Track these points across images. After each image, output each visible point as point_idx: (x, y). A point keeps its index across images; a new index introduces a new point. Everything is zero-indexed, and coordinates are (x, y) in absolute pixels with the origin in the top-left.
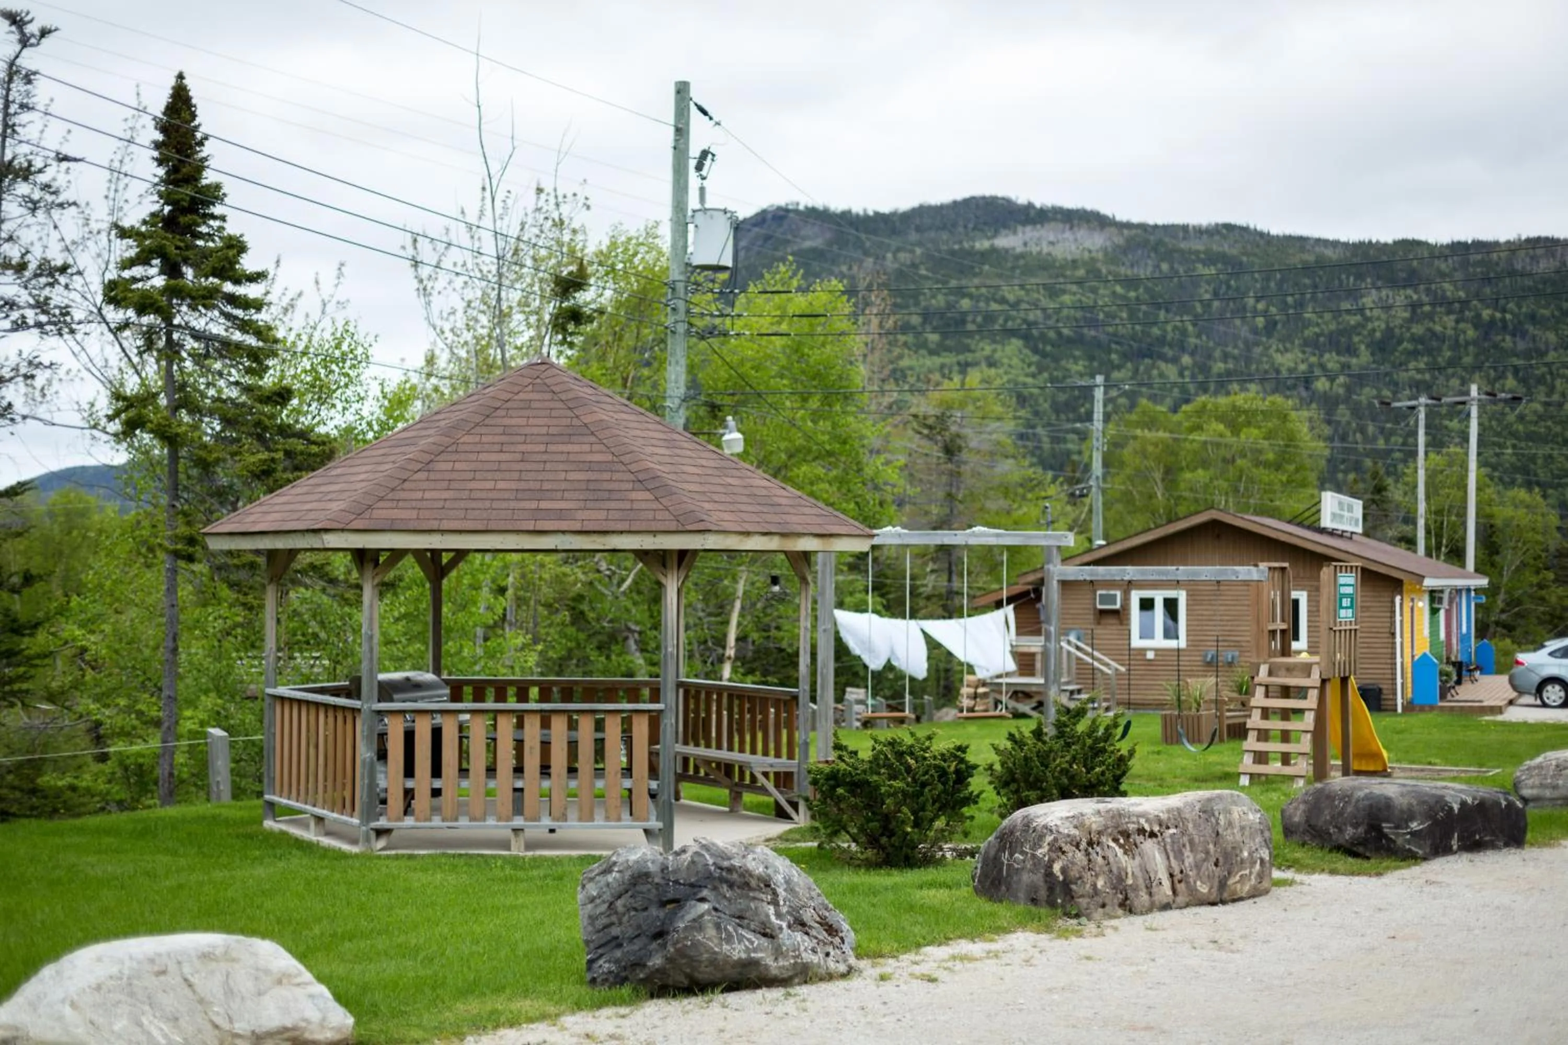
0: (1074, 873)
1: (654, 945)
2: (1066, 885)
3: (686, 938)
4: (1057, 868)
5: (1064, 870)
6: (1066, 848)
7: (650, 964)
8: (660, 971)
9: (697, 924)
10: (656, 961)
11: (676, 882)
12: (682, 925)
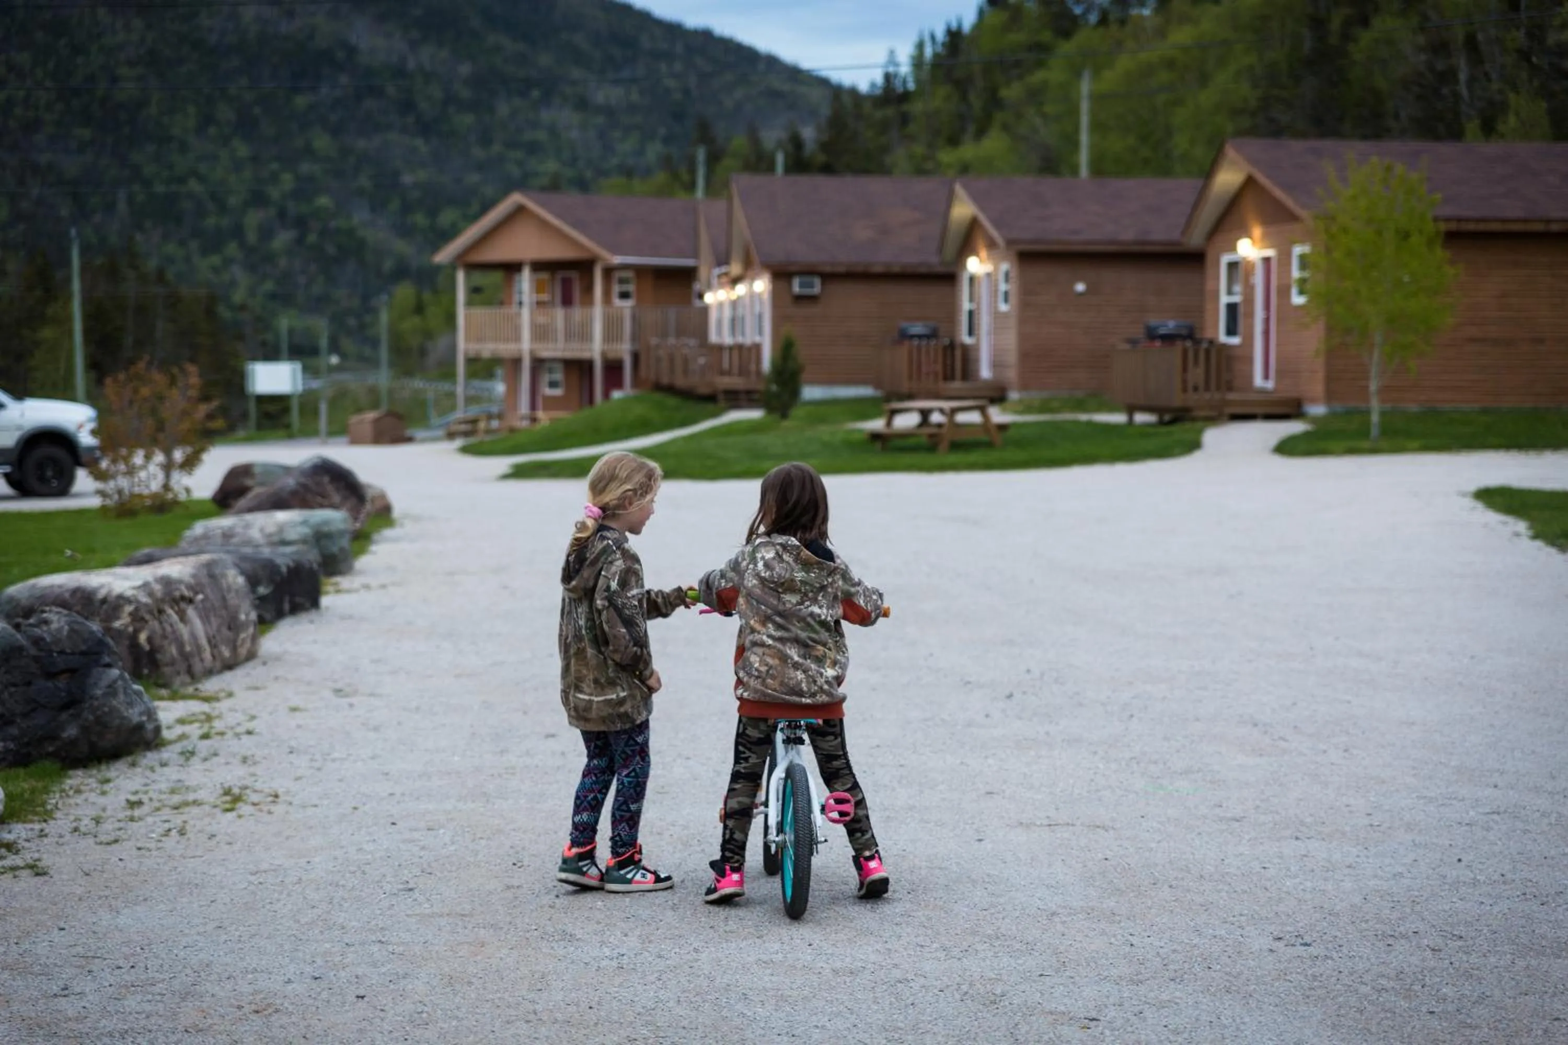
0: (158, 641)
1: (64, 716)
2: (153, 652)
3: (104, 705)
4: (143, 637)
5: (150, 640)
6: (147, 617)
7: (65, 735)
8: (73, 742)
9: (112, 690)
10: (71, 732)
11: (62, 652)
12: (99, 692)
